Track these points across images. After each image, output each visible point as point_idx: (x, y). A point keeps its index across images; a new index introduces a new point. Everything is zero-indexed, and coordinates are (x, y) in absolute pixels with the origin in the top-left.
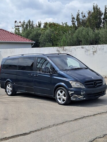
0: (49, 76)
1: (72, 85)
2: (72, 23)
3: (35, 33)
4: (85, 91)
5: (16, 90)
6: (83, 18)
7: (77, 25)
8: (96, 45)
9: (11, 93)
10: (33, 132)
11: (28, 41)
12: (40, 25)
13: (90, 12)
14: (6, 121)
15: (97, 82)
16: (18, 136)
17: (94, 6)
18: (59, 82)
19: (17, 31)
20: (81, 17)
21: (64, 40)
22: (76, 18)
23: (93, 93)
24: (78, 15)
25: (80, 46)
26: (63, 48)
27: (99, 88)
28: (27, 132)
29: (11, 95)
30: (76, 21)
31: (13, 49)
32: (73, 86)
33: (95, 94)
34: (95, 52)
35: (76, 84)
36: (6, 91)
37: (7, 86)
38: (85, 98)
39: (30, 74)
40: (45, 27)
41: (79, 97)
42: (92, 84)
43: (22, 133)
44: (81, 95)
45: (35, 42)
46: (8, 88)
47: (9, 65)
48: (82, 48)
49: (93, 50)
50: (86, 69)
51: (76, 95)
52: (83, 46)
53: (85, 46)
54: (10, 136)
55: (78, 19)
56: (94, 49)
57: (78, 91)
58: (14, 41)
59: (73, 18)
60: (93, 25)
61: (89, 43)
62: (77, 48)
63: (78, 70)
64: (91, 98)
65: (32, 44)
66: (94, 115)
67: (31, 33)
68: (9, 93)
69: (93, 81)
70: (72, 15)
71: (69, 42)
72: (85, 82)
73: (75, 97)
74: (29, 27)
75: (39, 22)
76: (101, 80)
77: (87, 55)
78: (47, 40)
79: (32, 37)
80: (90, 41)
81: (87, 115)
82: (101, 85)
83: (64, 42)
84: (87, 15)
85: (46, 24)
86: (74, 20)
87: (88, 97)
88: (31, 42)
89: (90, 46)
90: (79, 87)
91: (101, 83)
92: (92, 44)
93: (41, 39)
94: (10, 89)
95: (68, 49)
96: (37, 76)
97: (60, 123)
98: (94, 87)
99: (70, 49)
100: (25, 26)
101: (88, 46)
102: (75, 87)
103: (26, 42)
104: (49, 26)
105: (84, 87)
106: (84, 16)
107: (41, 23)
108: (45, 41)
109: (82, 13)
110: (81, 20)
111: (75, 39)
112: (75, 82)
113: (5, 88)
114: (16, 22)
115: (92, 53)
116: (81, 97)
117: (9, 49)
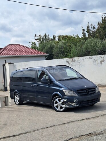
0: (48, 86)
1: (65, 93)
2: (83, 35)
3: (49, 46)
4: (78, 99)
5: (22, 100)
6: (93, 29)
7: (87, 37)
8: (103, 55)
9: (18, 103)
10: (22, 134)
11: (42, 54)
12: (54, 38)
13: (99, 24)
14: (5, 126)
15: (89, 90)
16: (9, 137)
17: (102, 18)
18: (56, 92)
19: (34, 45)
20: (90, 29)
21: (73, 52)
22: (86, 30)
23: (86, 100)
24: (88, 27)
25: (88, 57)
26: (72, 59)
27: (92, 96)
28: (17, 134)
29: (19, 104)
30: (87, 33)
31: (27, 62)
32: (66, 95)
33: (88, 101)
34: (103, 61)
35: (69, 92)
36: (15, 101)
37: (16, 96)
38: (77, 105)
39: (33, 85)
40: (59, 39)
41: (73, 105)
42: (85, 92)
43: (13, 135)
44: (74, 103)
45: (48, 55)
46: (16, 98)
47: (19, 77)
48: (90, 58)
49: (101, 60)
50: (81, 78)
51: (69, 103)
52: (91, 56)
53: (92, 56)
54: (2, 137)
55: (88, 31)
56: (101, 58)
57: (70, 99)
58: (29, 55)
59: (83, 30)
60: (103, 35)
61: (97, 53)
62: (85, 59)
63: (73, 79)
64: (84, 105)
65: (46, 56)
66: (82, 120)
67: (46, 46)
68: (17, 103)
69: (85, 89)
70: (82, 28)
71: (79, 53)
72: (78, 91)
73: (69, 105)
74: (45, 40)
75: (53, 35)
76: (94, 88)
77: (95, 65)
78: (60, 52)
79: (47, 49)
80: (98, 51)
81: (75, 120)
82: (94, 93)
83: (74, 53)
84: (97, 27)
85: (60, 37)
86: (84, 32)
87: (81, 104)
88: (44, 54)
89: (97, 56)
90: (72, 95)
91: (94, 91)
92: (100, 54)
93: (55, 51)
94: (18, 99)
95: (77, 60)
96: (37, 87)
97: (48, 127)
98: (86, 95)
99: (79, 60)
100: (42, 40)
101: (95, 56)
102: (68, 95)
103: (40, 55)
104: (62, 38)
105: (76, 95)
106: (94, 28)
107: (55, 36)
108: (58, 53)
109: (91, 25)
110: (91, 32)
111: (84, 50)
112: (68, 91)
113: (14, 99)
114: (36, 35)
115: (100, 62)
116: (74, 104)
117: (23, 63)
